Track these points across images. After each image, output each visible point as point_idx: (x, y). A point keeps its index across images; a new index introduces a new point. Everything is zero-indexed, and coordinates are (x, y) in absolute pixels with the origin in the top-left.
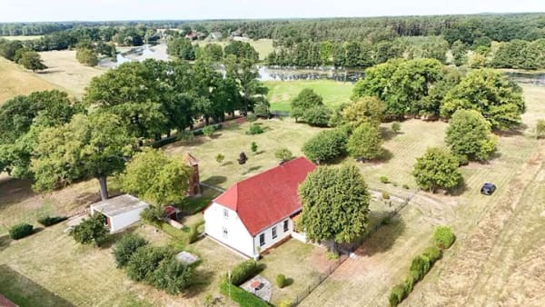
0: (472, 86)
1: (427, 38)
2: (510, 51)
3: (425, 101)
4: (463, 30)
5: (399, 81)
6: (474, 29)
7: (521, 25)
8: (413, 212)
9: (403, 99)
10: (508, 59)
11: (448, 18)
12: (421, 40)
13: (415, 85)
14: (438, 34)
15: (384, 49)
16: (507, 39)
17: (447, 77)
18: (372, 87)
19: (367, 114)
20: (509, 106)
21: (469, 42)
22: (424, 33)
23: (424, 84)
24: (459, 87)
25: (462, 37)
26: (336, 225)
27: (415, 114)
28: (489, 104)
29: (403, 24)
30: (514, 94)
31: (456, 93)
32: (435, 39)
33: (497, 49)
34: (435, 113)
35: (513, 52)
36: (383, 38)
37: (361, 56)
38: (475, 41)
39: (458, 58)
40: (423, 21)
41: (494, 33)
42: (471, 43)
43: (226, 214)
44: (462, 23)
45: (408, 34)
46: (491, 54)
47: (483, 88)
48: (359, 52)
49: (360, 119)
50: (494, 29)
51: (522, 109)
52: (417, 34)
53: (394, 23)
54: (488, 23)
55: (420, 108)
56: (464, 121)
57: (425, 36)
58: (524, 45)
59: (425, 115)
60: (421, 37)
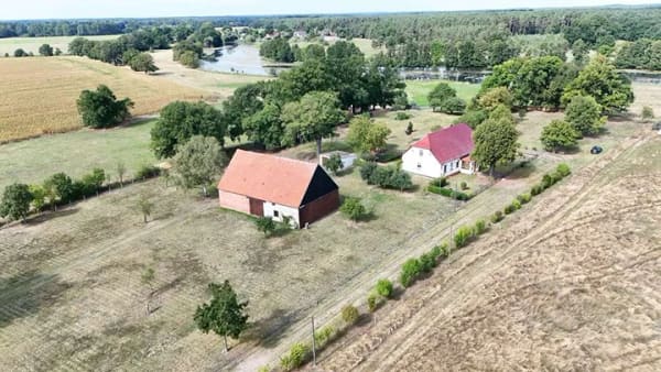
0: (588, 79)
1: (544, 37)
2: (635, 51)
3: (546, 93)
4: (584, 28)
5: (524, 76)
6: (597, 26)
7: (653, 21)
8: (541, 162)
9: (528, 92)
10: (632, 59)
11: (569, 13)
12: (537, 40)
13: (538, 80)
14: (557, 32)
15: (500, 49)
16: (633, 38)
17: (567, 72)
18: (500, 81)
19: (500, 101)
20: (618, 95)
21: (591, 41)
22: (540, 30)
23: (547, 79)
24: (578, 80)
25: (584, 35)
26: (497, 154)
27: (537, 106)
28: (603, 93)
29: (516, 21)
30: (624, 86)
31: (575, 85)
32: (553, 39)
33: (620, 48)
34: (556, 104)
35: (637, 53)
36: (496, 37)
37: (474, 57)
38: (599, 40)
39: (579, 58)
40: (539, 16)
41: (619, 31)
42: (594, 42)
43: (421, 154)
44: (585, 19)
45: (522, 32)
46: (614, 53)
47: (597, 79)
48: (473, 52)
49: (494, 105)
50: (620, 26)
51: (631, 98)
52: (533, 33)
53: (506, 20)
54: (614, 20)
55: (541, 100)
56: (580, 104)
57: (542, 34)
58: (649, 44)
59: (546, 106)
60: (537, 36)
